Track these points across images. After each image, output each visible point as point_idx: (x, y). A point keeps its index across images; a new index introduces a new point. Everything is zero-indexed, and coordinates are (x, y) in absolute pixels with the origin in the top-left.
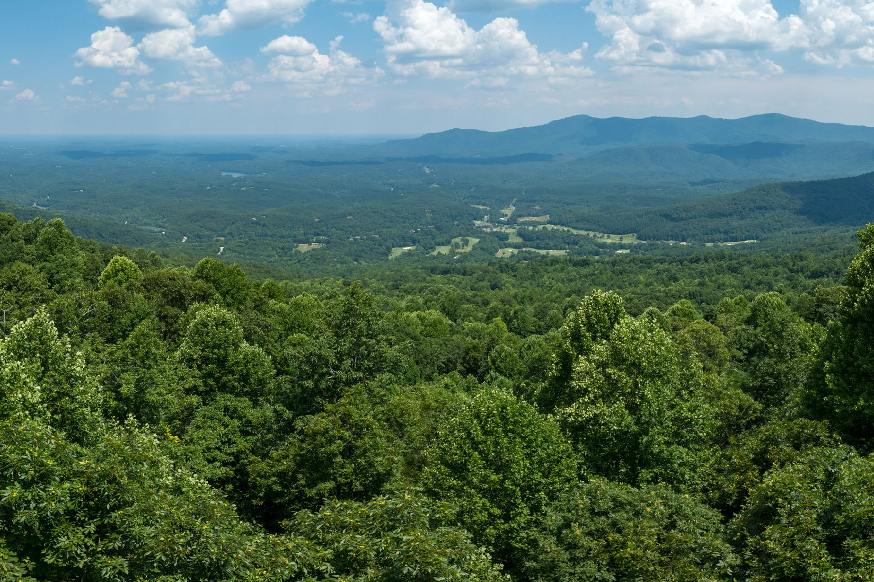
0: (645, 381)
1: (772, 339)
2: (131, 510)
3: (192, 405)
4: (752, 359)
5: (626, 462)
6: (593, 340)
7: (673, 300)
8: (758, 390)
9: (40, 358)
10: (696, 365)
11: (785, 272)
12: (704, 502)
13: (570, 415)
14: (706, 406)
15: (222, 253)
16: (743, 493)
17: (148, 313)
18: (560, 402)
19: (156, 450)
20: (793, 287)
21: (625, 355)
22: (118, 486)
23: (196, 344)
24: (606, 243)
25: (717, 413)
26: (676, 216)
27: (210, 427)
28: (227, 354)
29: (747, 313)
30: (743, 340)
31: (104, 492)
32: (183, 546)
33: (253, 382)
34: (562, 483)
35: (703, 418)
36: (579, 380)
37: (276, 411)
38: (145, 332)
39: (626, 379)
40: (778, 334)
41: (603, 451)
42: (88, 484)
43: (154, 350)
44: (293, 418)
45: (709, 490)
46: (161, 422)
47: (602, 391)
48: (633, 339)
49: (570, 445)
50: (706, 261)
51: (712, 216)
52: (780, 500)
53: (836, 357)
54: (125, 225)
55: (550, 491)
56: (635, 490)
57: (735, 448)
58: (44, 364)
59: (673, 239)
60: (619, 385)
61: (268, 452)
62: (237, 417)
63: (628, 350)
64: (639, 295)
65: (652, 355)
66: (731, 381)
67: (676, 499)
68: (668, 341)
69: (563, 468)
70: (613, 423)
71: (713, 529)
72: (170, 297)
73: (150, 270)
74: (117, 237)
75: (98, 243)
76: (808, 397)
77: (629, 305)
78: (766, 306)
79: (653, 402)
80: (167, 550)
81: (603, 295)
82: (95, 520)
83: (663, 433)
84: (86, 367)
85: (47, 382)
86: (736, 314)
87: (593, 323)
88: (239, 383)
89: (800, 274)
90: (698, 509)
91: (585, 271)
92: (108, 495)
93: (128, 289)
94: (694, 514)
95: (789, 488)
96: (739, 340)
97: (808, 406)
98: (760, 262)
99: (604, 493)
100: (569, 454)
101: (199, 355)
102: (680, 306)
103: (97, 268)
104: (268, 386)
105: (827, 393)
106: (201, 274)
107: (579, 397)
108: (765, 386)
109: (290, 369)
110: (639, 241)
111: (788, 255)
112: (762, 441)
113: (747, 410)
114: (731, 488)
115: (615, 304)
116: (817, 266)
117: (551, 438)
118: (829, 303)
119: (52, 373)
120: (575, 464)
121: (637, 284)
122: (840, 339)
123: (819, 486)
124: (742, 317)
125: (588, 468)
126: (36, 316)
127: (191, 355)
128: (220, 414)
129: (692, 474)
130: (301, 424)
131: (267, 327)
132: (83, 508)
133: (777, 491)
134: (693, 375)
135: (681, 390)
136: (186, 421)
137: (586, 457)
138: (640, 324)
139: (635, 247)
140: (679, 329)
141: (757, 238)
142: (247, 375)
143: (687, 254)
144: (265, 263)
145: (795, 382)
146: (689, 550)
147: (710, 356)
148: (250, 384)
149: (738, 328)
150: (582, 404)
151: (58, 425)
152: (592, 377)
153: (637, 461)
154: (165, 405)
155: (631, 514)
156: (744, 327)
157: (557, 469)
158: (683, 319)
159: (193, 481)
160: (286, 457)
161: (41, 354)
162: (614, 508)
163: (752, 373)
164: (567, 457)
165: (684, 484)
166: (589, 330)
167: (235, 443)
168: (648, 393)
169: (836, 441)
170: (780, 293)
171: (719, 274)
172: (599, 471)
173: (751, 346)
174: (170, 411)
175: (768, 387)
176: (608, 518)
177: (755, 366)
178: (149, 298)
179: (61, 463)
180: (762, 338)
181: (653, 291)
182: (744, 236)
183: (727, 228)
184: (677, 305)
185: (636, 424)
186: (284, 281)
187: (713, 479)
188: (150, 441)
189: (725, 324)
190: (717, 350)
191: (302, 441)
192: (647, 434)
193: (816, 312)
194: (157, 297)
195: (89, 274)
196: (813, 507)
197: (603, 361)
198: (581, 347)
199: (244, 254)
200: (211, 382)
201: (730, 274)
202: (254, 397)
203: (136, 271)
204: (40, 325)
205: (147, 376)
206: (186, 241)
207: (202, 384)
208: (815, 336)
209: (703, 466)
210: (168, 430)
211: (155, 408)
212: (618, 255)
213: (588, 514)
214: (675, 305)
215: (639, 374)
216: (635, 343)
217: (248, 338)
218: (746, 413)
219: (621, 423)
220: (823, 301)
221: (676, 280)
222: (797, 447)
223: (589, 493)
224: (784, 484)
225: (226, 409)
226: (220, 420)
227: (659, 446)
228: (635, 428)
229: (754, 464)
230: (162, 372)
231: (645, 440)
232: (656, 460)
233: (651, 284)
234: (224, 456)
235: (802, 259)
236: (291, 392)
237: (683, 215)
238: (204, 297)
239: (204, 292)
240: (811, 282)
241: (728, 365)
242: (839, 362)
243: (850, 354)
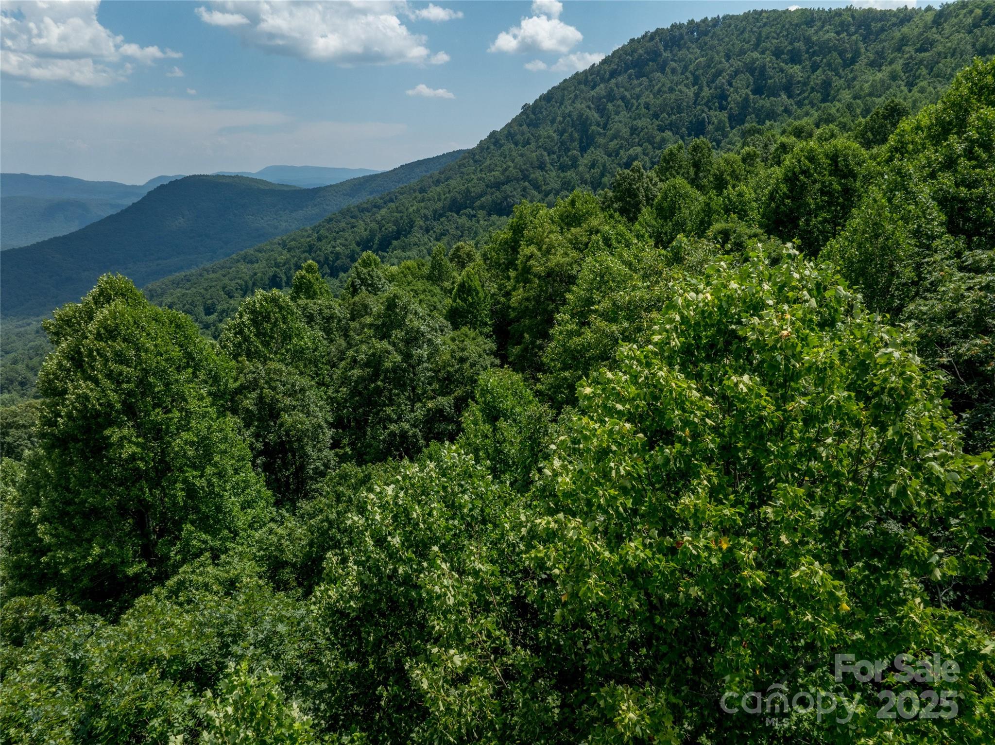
52: (12, 731)
53: (46, 498)
76: (16, 566)
95: (21, 707)
97: (21, 577)
105: (44, 550)
118: (18, 427)
122: (46, 471)
123: (64, 687)
169: (72, 615)
196: (64, 721)
208: (8, 477)
220: (10, 426)
222: (18, 642)
224: (13, 704)
242: (53, 502)
243: (68, 489)
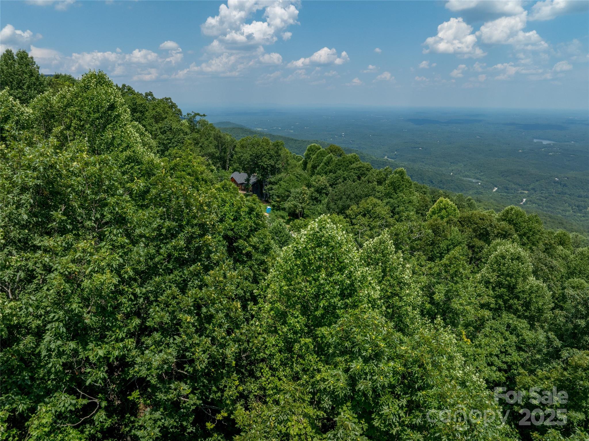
2: (431, 392)
3: (484, 317)
9: (381, 266)
15: (524, 204)
17: (460, 243)
19: (454, 347)
22: (425, 371)
23: (494, 271)
27: (494, 337)
28: (517, 283)
31: (415, 374)
32: (461, 434)
33: (533, 309)
37: (548, 338)
38: (456, 256)
42: (405, 365)
43: (461, 270)
44: (561, 347)
46: (460, 326)
54: (450, 175)
58: (384, 271)
61: (535, 370)
62: (515, 334)
72: (479, 233)
73: (465, 210)
74: (444, 184)
75: (429, 188)
80: (450, 435)
82: (407, 396)
84: (412, 276)
85: (385, 285)
88: (522, 307)
92: (417, 377)
93: (447, 223)
101: (495, 279)
103: (426, 206)
104: (545, 315)
106: (506, 218)
109: (566, 306)
119: (389, 278)
126: (381, 236)
127: (489, 278)
128: (503, 329)
130: (567, 355)
131: (552, 267)
132: (400, 384)
136: (478, 329)
142: (529, 303)
144: (560, 215)
148: (531, 310)
151: (390, 317)
154: (465, 313)
159: (475, 378)
160: (548, 378)
161: (382, 263)
167: (510, 355)
174: (467, 318)
178: (462, 231)
179: (389, 346)
186: (574, 233)
188: (450, 339)
191: (565, 369)
194: (469, 231)
195: (420, 210)
199: (542, 206)
200: (500, 302)
202: (532, 320)
203: (455, 210)
204: (383, 243)
205: (454, 289)
206: (496, 191)
207: (494, 302)
210: (464, 333)
211: (457, 314)
217: (535, 273)
225: (509, 326)
226: (502, 334)
230: (466, 287)
234: (500, 363)
236: (564, 325)
238: (505, 236)
239: (505, 232)
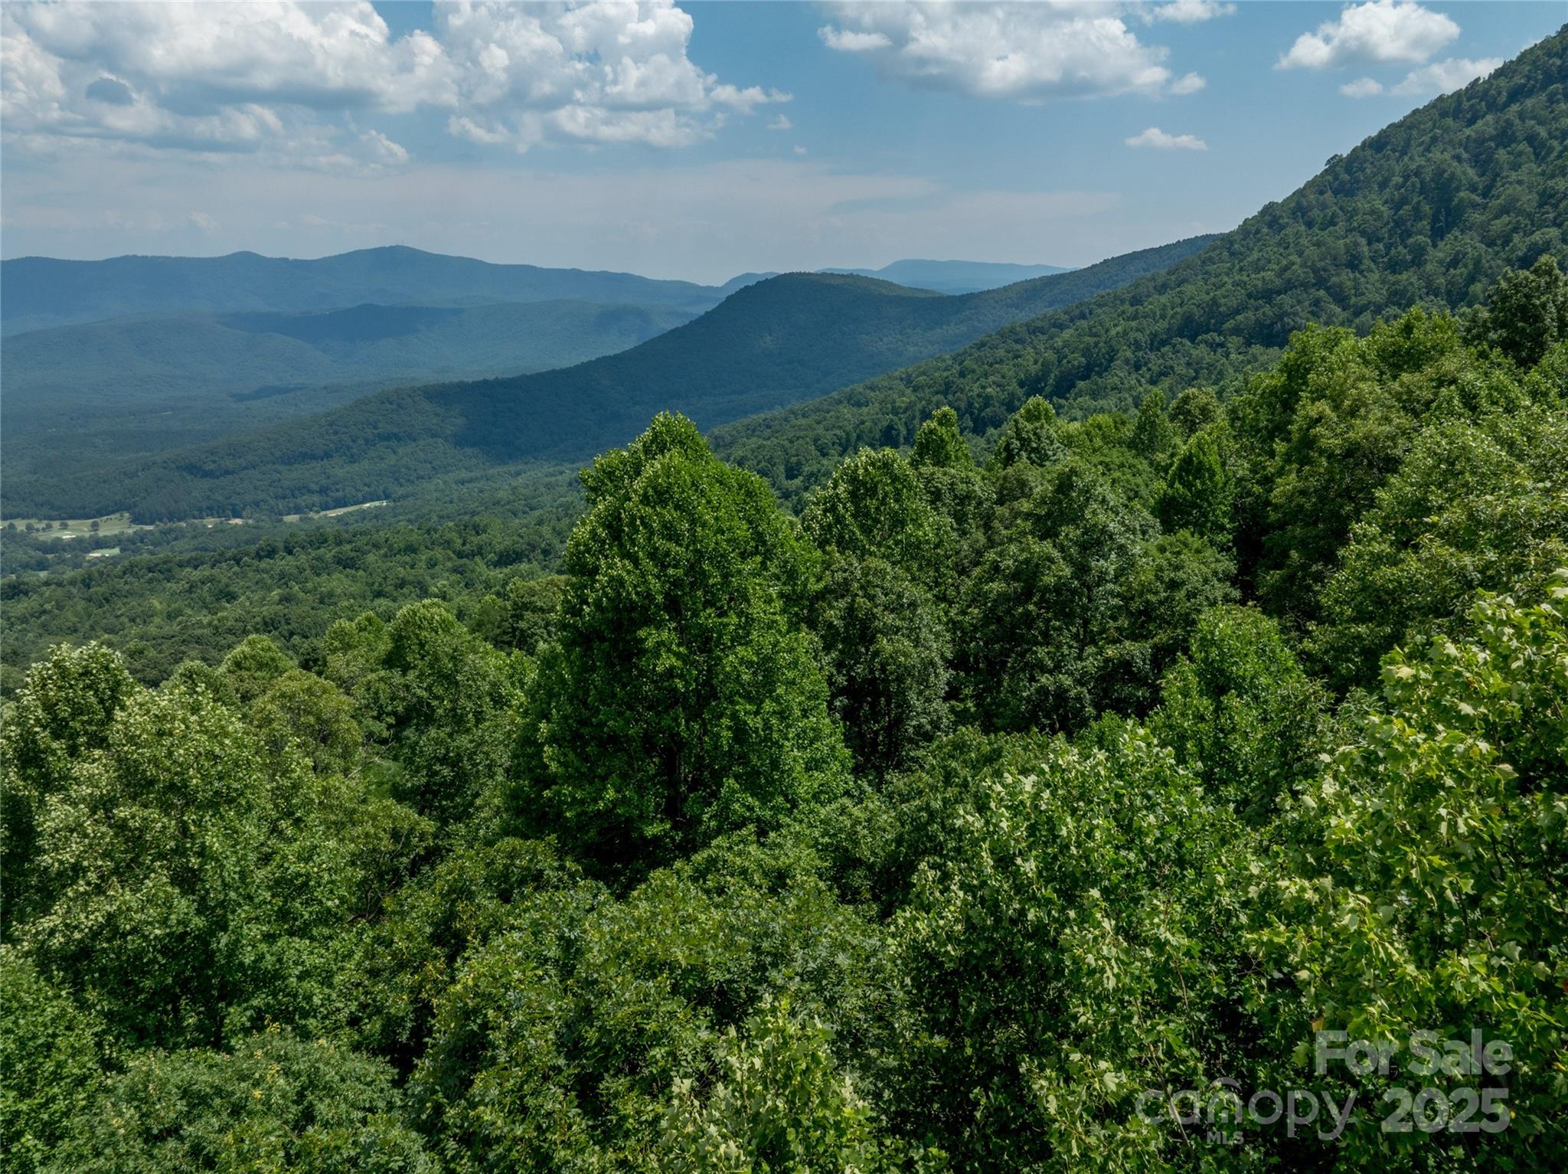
0: (203, 817)
1: (439, 690)
4: (405, 733)
5: (194, 1001)
6: (71, 755)
7: (231, 638)
8: (423, 794)
10: (300, 764)
11: (450, 559)
12: (356, 1047)
13: (52, 932)
14: (332, 844)
16: (424, 1010)
18: (22, 911)
20: (467, 586)
21: (151, 771)
24: (61, 539)
25: (354, 854)
26: (212, 466)
29: (384, 646)
30: (383, 699)
34: (69, 1094)
35: (329, 870)
36: (56, 849)
39: (160, 822)
40: (449, 679)
41: (142, 991)
45: (361, 1019)
47: (112, 860)
48: (161, 734)
49: (67, 999)
50: (290, 553)
51: (289, 460)
52: (491, 1013)
53: (558, 711)
55: (45, 1124)
56: (221, 1058)
57: (397, 918)
59: (212, 515)
60: (148, 837)
63: (155, 761)
64: (157, 641)
65: (207, 759)
66: (370, 783)
67: (304, 1055)
68: (237, 726)
69: (63, 1058)
70: (151, 923)
71: (381, 1104)
76: (514, 795)
77: (137, 665)
78: (420, 627)
79: (227, 858)
81: (76, 654)
83: (257, 918)
86: (363, 650)
87: (64, 719)
89: (478, 559)
90: (348, 1066)
91: (21, 607)
94: (343, 1080)
95: (503, 985)
96: (376, 699)
97: (518, 812)
98: (398, 542)
99: (163, 1084)
100: (71, 1021)
102: (247, 649)
105: (547, 781)
107: (64, 886)
108: (435, 784)
110: (137, 528)
111: (451, 524)
112: (443, 896)
113: (408, 837)
114: (399, 1005)
115: (107, 668)
116: (508, 542)
117: (19, 1000)
118: (535, 610)
120: (89, 1039)
121: (147, 617)
122: (562, 675)
123: (552, 973)
124: (376, 653)
125: (117, 1039)
129: (327, 991)
133: (484, 994)
134: (296, 787)
135: (278, 819)
137: (110, 1016)
138: (170, 701)
139: (131, 540)
140: (254, 696)
141: (387, 497)
143: (247, 543)
145: (489, 767)
146: (347, 1165)
147: (324, 740)
149: (371, 676)
150: (74, 900)
152: (86, 836)
153: (215, 993)
155: (224, 1115)
156: (382, 673)
157: (49, 1066)
158: (259, 673)
162: (189, 1112)
163: (409, 761)
164: (68, 1028)
165: (315, 1017)
166: (56, 736)
168: (214, 841)
169: (572, 876)
170: (444, 598)
171: (318, 575)
172: (145, 1036)
173: (400, 709)
175: (441, 784)
176: (181, 1139)
177: (412, 748)
180: (418, 691)
181: (185, 627)
182: (360, 495)
183: (324, 482)
184: (242, 649)
185: (199, 912)
187: (366, 993)
189: (345, 675)
190: (336, 726)
192: (225, 929)
193: (515, 629)
197: (102, 796)
198: (46, 776)
201: (341, 572)
208: (516, 676)
209: (342, 969)
212: (94, 563)
213: (138, 1145)
214: (238, 649)
215: (187, 804)
216: (167, 741)
218: (407, 844)
219: (167, 919)
220: (526, 607)
221: (231, 597)
222: (505, 897)
223: (132, 1096)
224: (493, 977)
227: (254, 946)
228: (198, 922)
229: (436, 944)
231: (224, 941)
232: (253, 980)
233: (179, 613)
235: (478, 530)
237: (229, 463)
240: (499, 574)
241: (360, 753)
242: (565, 717)
243: (584, 703)
